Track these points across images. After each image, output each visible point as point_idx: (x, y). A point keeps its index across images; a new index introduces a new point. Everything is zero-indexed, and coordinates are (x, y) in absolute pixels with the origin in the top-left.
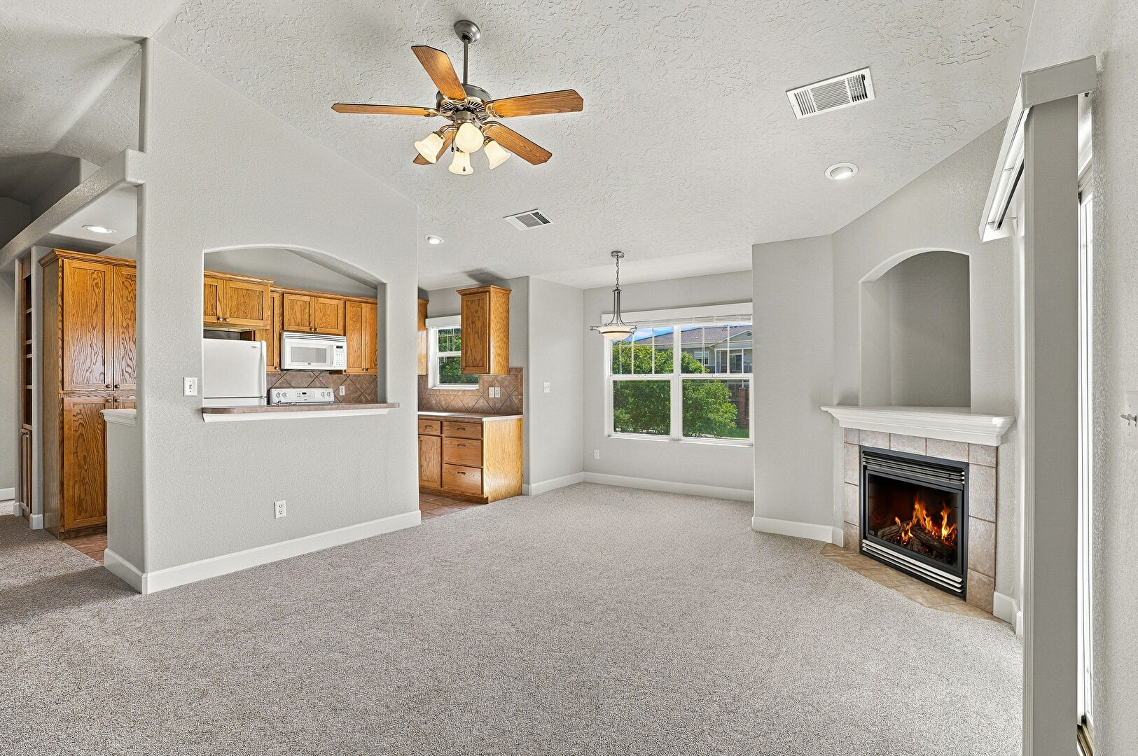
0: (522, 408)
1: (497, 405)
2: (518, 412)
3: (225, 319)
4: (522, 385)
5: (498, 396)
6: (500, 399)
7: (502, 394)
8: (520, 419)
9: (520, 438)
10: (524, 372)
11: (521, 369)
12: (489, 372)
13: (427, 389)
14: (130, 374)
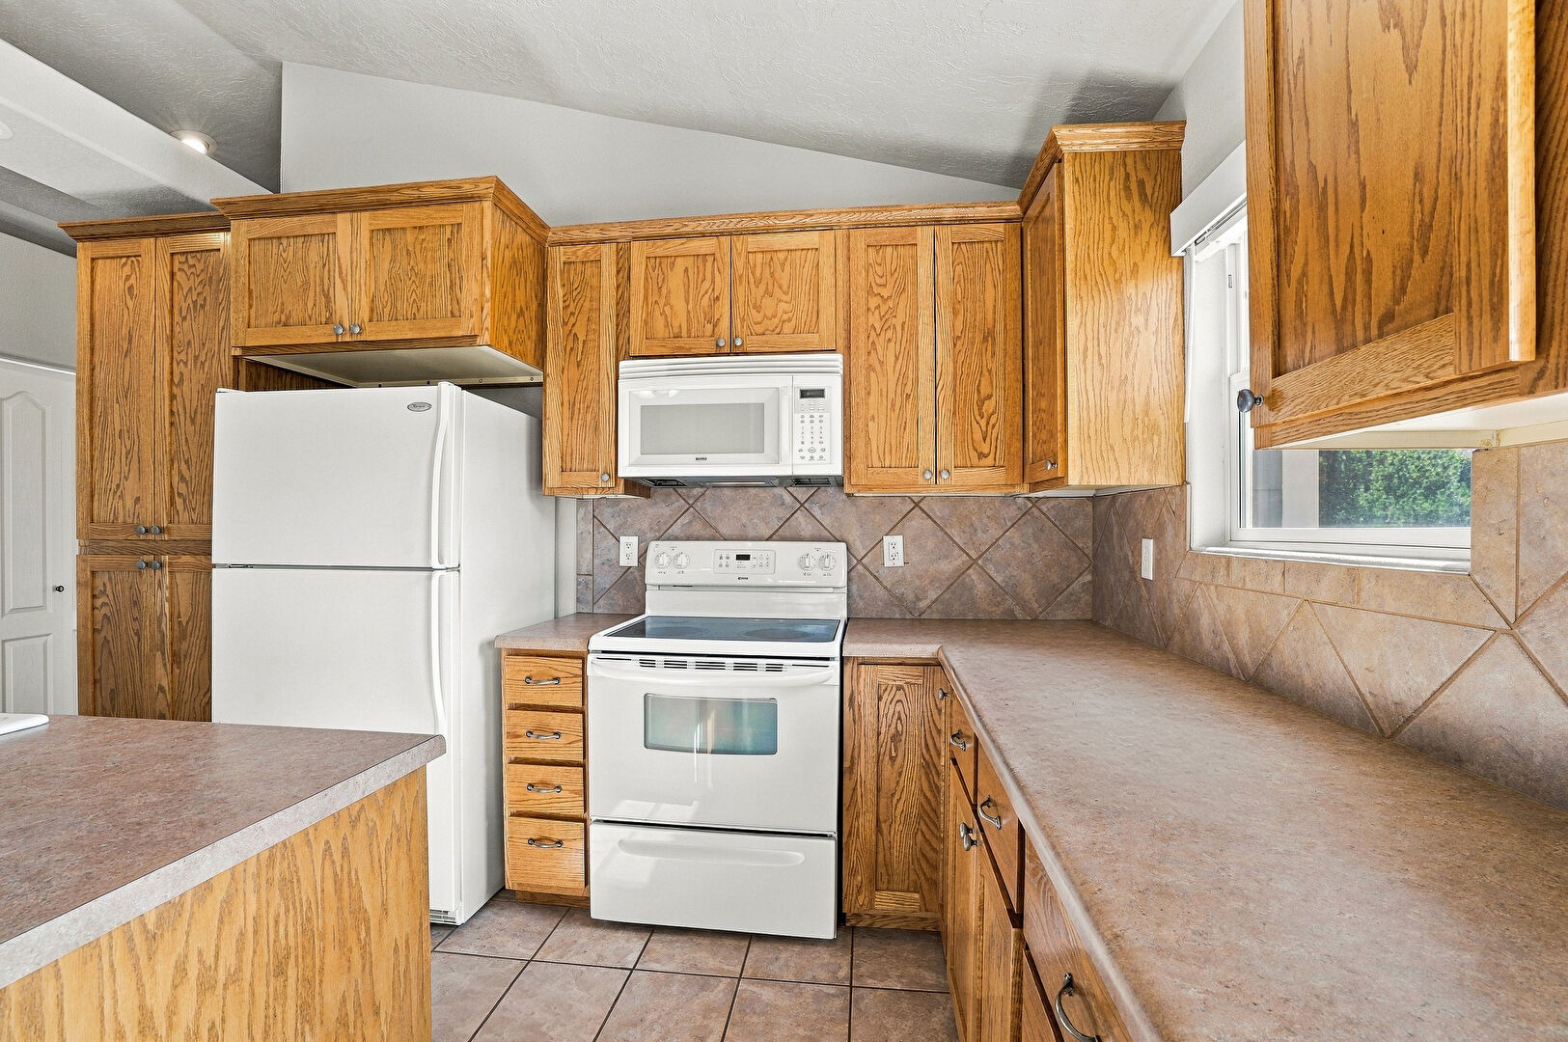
3: (353, 330)
13: (1188, 553)
14: (184, 501)
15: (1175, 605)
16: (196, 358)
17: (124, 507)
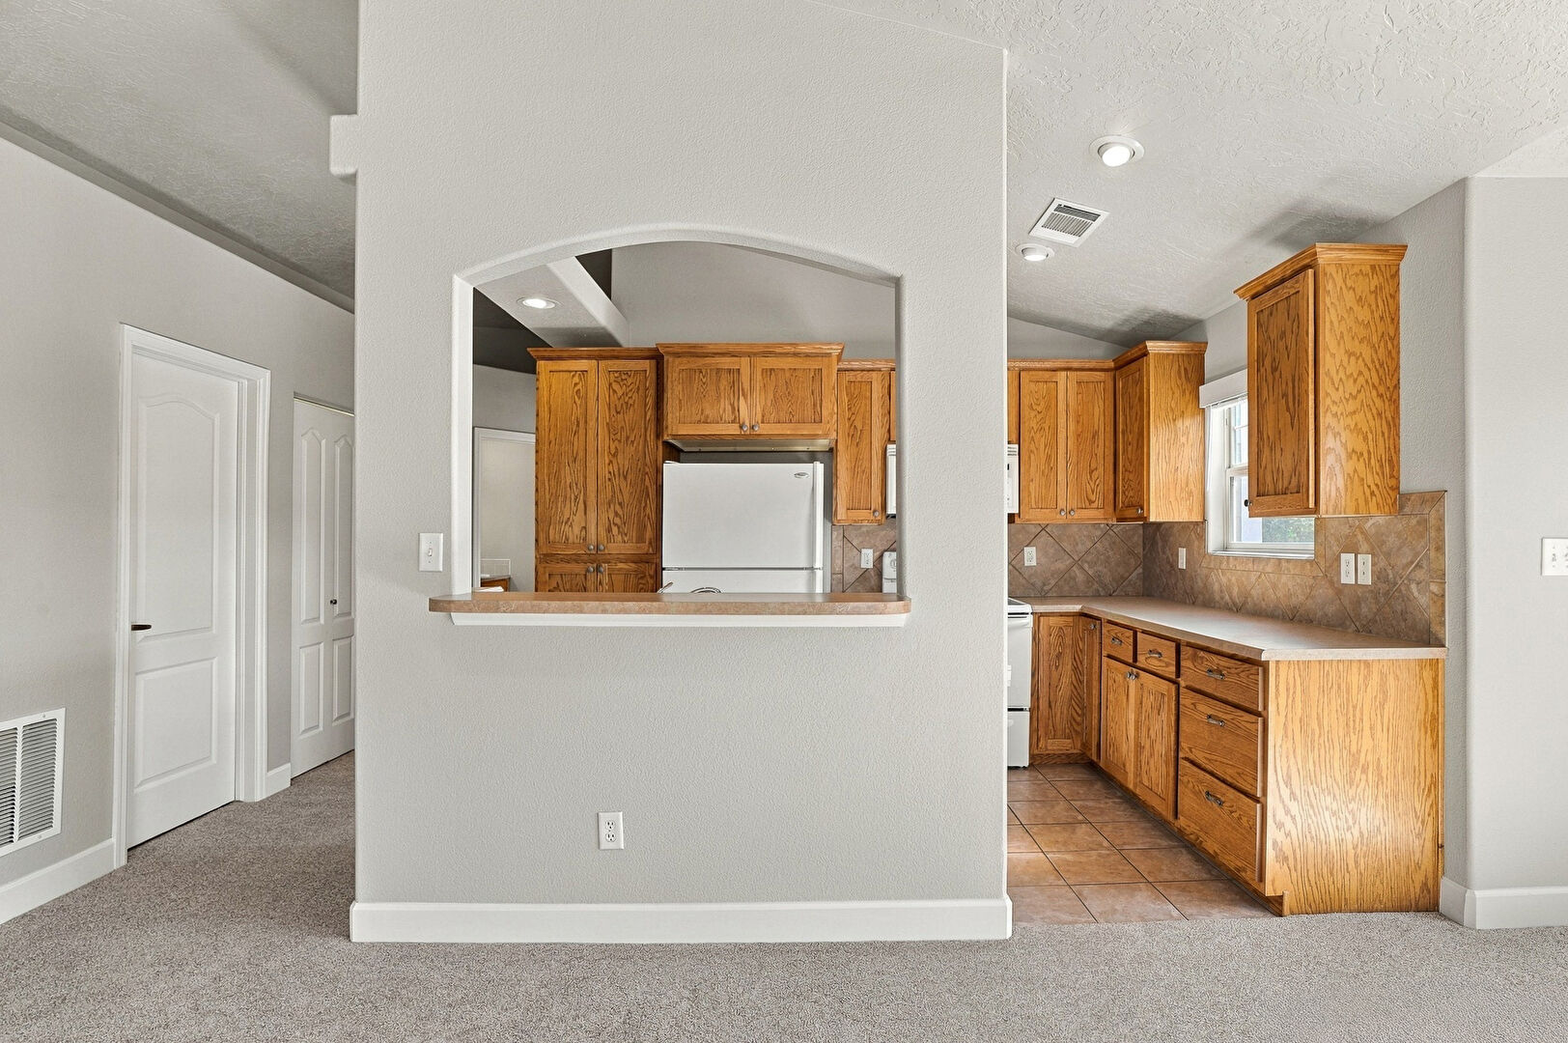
0: (1443, 624)
1: (1364, 610)
2: (1428, 637)
3: (752, 428)
4: (1440, 549)
5: (1366, 579)
6: (1373, 591)
7: (1379, 575)
8: (1434, 663)
9: (1433, 724)
10: (1449, 502)
11: (1437, 497)
12: (1316, 510)
13: (1205, 555)
14: (619, 528)
15: (1199, 581)
16: (628, 438)
17: (573, 534)
